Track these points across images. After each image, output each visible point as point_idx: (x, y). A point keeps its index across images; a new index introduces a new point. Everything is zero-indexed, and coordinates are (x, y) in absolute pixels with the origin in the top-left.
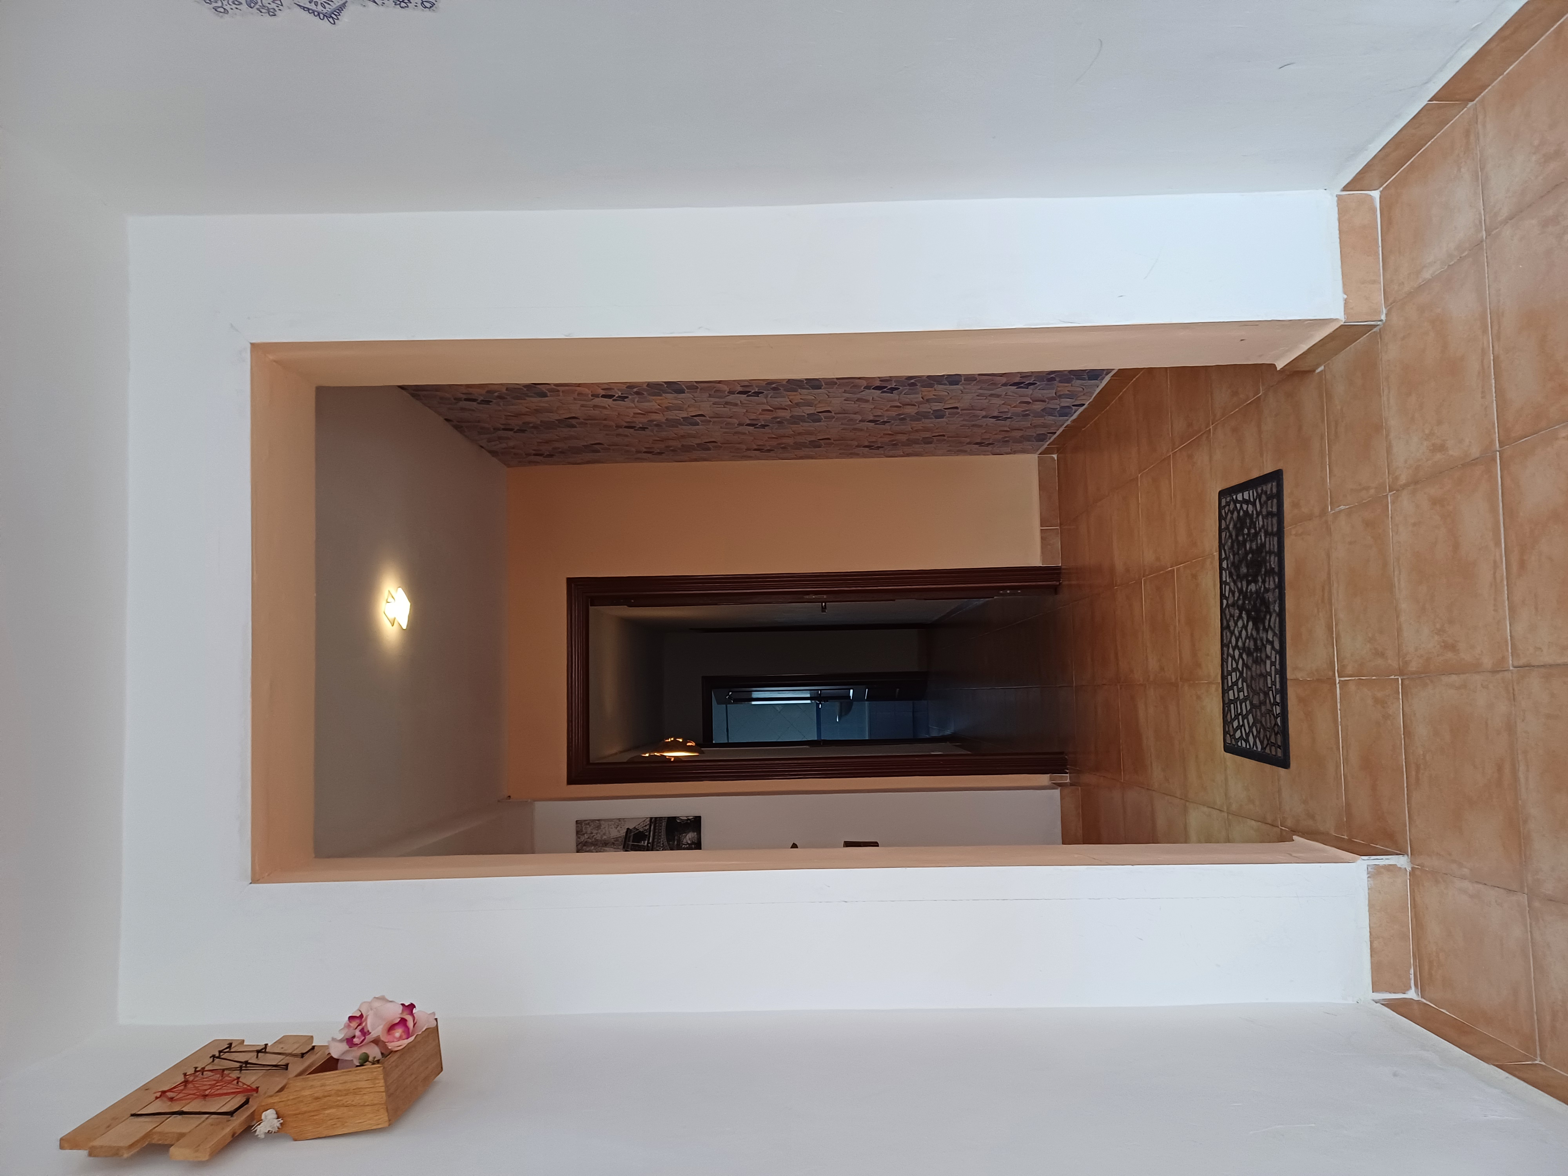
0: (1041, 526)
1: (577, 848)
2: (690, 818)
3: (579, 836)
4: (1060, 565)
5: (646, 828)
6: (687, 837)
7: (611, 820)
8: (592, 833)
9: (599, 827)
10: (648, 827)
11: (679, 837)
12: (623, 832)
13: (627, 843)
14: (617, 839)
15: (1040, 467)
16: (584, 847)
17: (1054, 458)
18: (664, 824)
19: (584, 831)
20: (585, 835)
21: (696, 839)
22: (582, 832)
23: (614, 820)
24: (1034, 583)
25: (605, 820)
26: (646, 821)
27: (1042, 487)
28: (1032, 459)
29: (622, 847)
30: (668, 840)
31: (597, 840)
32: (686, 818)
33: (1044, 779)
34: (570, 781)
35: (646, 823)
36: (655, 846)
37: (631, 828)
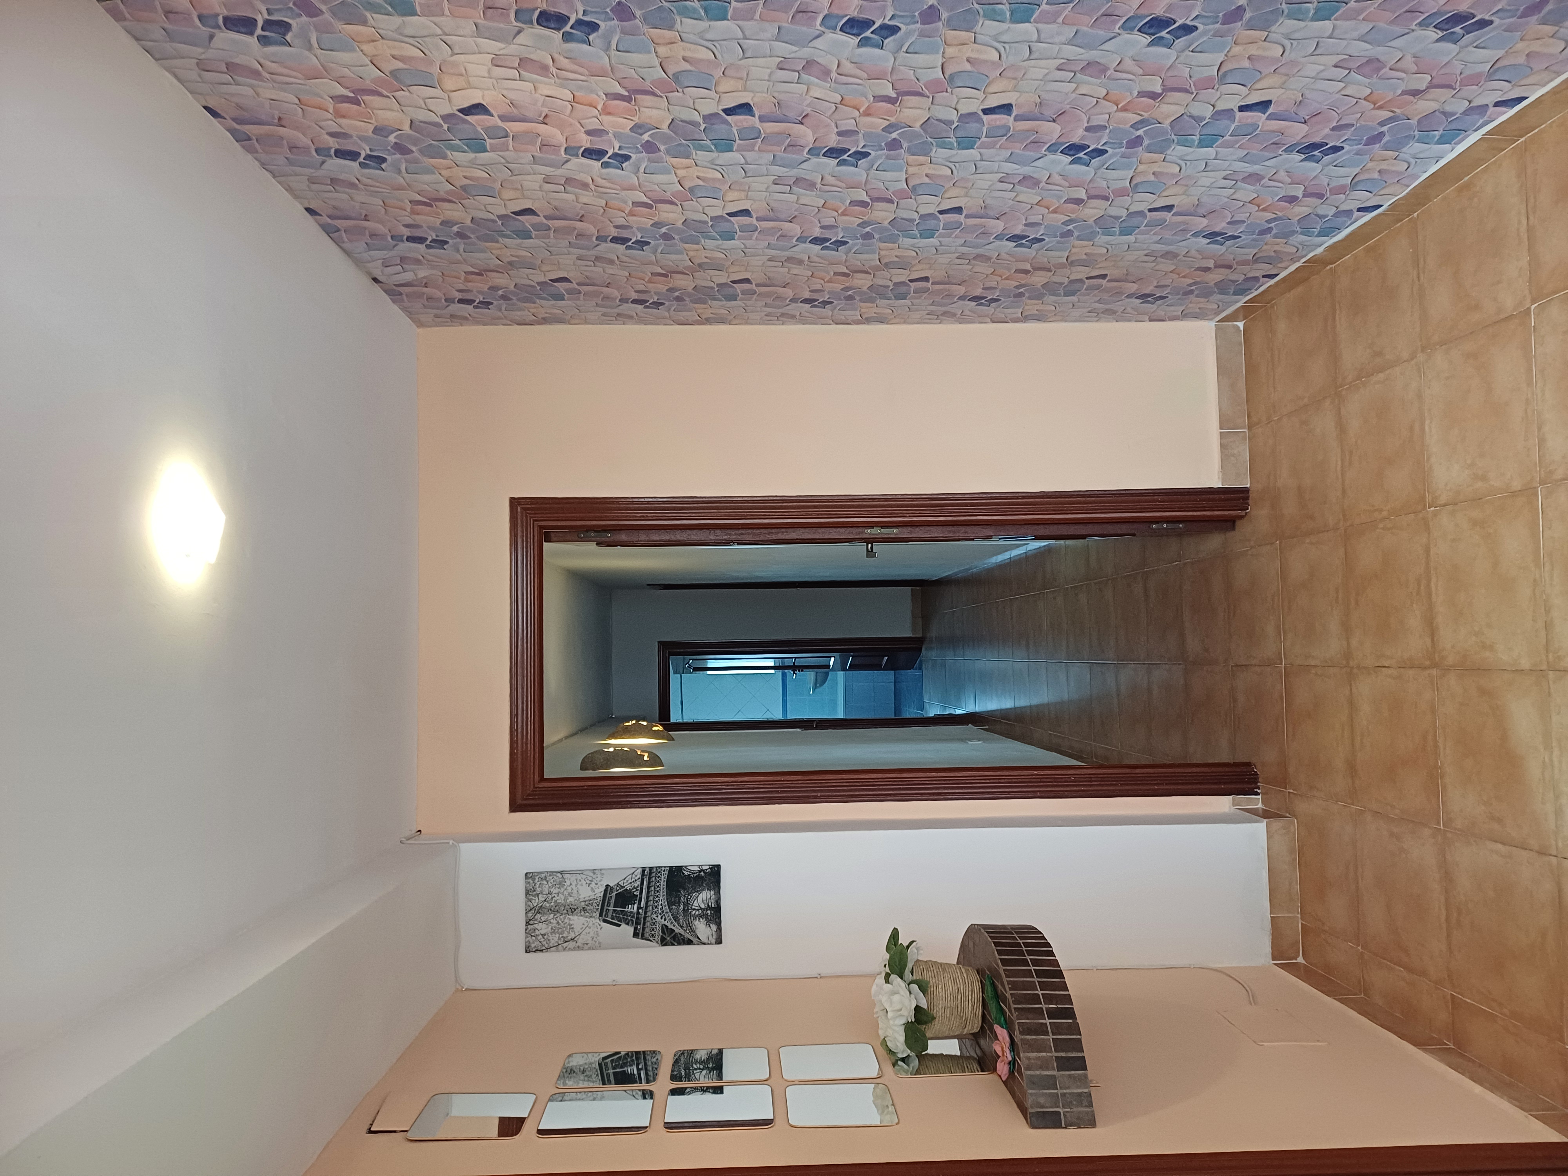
0: (1220, 429)
1: (527, 916)
2: (704, 868)
3: (531, 897)
4: (1248, 486)
5: (636, 885)
6: (700, 898)
7: (581, 872)
8: (550, 893)
9: (561, 884)
10: (639, 883)
11: (688, 898)
12: (600, 892)
13: (606, 907)
14: (589, 903)
15: (1218, 341)
16: (538, 916)
17: (1238, 327)
18: (664, 878)
19: (538, 889)
20: (540, 896)
21: (713, 901)
22: (534, 891)
23: (585, 873)
24: (1208, 513)
25: (570, 872)
26: (635, 873)
27: (1222, 370)
28: (1207, 328)
29: (598, 913)
30: (670, 904)
31: (557, 904)
32: (697, 869)
33: (1223, 804)
34: (515, 807)
35: (636, 876)
36: (650, 913)
37: (611, 885)
